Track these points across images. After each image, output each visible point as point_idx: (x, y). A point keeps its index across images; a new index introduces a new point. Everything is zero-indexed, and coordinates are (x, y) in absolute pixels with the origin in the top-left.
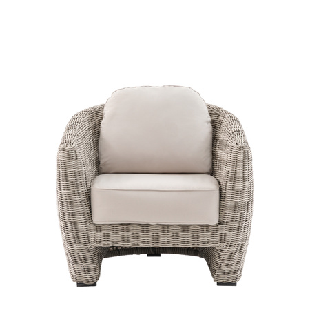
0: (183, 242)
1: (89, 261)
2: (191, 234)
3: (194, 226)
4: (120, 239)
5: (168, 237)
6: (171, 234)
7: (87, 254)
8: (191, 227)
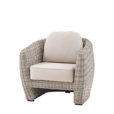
0: (61, 88)
1: (30, 93)
2: (64, 85)
3: (65, 82)
4: (40, 85)
5: (56, 86)
6: (57, 85)
7: (29, 90)
8: (64, 83)
